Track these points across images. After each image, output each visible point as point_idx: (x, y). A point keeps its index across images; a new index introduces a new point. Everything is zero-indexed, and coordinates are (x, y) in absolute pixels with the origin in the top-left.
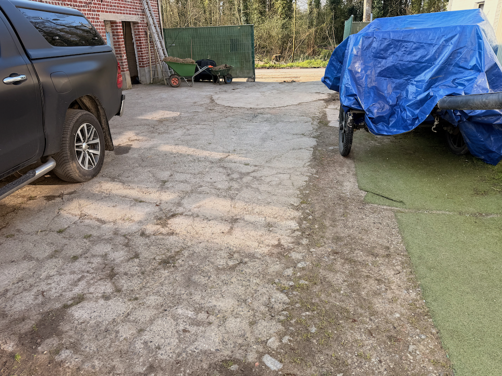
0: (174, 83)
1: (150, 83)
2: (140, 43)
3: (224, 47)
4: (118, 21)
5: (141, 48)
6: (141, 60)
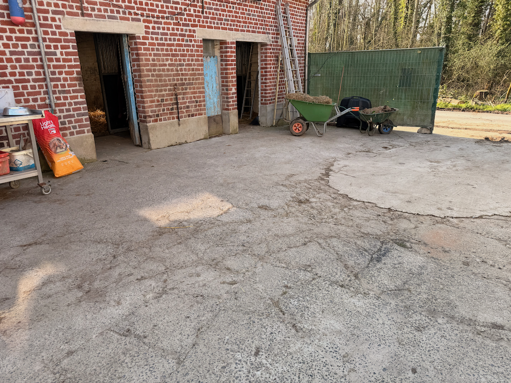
0: (296, 130)
1: (272, 126)
2: (266, 72)
3: (391, 80)
4: (229, 40)
5: (266, 79)
6: (264, 95)
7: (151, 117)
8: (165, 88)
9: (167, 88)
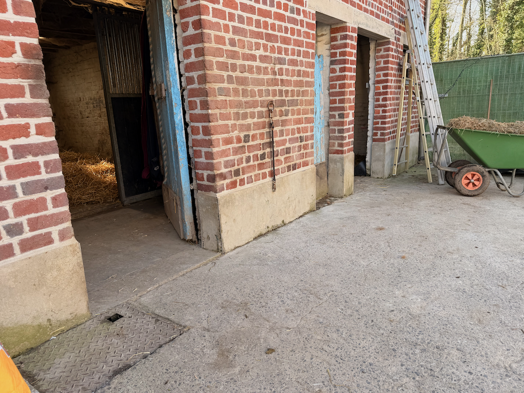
2: (384, 88)
5: (385, 100)
6: (379, 125)
7: (223, 176)
8: (252, 110)
9: (256, 110)
